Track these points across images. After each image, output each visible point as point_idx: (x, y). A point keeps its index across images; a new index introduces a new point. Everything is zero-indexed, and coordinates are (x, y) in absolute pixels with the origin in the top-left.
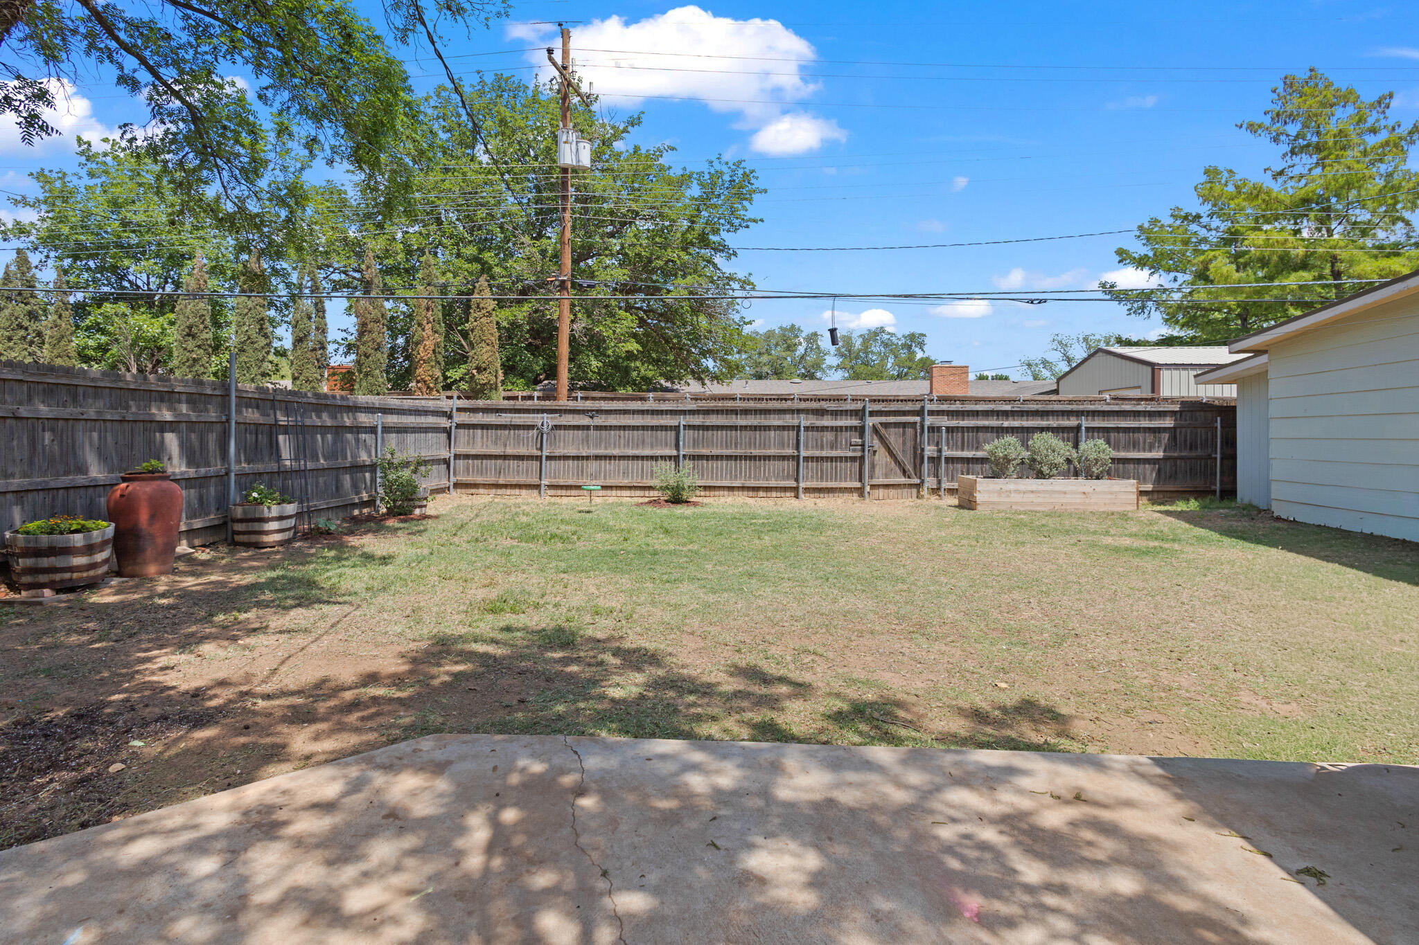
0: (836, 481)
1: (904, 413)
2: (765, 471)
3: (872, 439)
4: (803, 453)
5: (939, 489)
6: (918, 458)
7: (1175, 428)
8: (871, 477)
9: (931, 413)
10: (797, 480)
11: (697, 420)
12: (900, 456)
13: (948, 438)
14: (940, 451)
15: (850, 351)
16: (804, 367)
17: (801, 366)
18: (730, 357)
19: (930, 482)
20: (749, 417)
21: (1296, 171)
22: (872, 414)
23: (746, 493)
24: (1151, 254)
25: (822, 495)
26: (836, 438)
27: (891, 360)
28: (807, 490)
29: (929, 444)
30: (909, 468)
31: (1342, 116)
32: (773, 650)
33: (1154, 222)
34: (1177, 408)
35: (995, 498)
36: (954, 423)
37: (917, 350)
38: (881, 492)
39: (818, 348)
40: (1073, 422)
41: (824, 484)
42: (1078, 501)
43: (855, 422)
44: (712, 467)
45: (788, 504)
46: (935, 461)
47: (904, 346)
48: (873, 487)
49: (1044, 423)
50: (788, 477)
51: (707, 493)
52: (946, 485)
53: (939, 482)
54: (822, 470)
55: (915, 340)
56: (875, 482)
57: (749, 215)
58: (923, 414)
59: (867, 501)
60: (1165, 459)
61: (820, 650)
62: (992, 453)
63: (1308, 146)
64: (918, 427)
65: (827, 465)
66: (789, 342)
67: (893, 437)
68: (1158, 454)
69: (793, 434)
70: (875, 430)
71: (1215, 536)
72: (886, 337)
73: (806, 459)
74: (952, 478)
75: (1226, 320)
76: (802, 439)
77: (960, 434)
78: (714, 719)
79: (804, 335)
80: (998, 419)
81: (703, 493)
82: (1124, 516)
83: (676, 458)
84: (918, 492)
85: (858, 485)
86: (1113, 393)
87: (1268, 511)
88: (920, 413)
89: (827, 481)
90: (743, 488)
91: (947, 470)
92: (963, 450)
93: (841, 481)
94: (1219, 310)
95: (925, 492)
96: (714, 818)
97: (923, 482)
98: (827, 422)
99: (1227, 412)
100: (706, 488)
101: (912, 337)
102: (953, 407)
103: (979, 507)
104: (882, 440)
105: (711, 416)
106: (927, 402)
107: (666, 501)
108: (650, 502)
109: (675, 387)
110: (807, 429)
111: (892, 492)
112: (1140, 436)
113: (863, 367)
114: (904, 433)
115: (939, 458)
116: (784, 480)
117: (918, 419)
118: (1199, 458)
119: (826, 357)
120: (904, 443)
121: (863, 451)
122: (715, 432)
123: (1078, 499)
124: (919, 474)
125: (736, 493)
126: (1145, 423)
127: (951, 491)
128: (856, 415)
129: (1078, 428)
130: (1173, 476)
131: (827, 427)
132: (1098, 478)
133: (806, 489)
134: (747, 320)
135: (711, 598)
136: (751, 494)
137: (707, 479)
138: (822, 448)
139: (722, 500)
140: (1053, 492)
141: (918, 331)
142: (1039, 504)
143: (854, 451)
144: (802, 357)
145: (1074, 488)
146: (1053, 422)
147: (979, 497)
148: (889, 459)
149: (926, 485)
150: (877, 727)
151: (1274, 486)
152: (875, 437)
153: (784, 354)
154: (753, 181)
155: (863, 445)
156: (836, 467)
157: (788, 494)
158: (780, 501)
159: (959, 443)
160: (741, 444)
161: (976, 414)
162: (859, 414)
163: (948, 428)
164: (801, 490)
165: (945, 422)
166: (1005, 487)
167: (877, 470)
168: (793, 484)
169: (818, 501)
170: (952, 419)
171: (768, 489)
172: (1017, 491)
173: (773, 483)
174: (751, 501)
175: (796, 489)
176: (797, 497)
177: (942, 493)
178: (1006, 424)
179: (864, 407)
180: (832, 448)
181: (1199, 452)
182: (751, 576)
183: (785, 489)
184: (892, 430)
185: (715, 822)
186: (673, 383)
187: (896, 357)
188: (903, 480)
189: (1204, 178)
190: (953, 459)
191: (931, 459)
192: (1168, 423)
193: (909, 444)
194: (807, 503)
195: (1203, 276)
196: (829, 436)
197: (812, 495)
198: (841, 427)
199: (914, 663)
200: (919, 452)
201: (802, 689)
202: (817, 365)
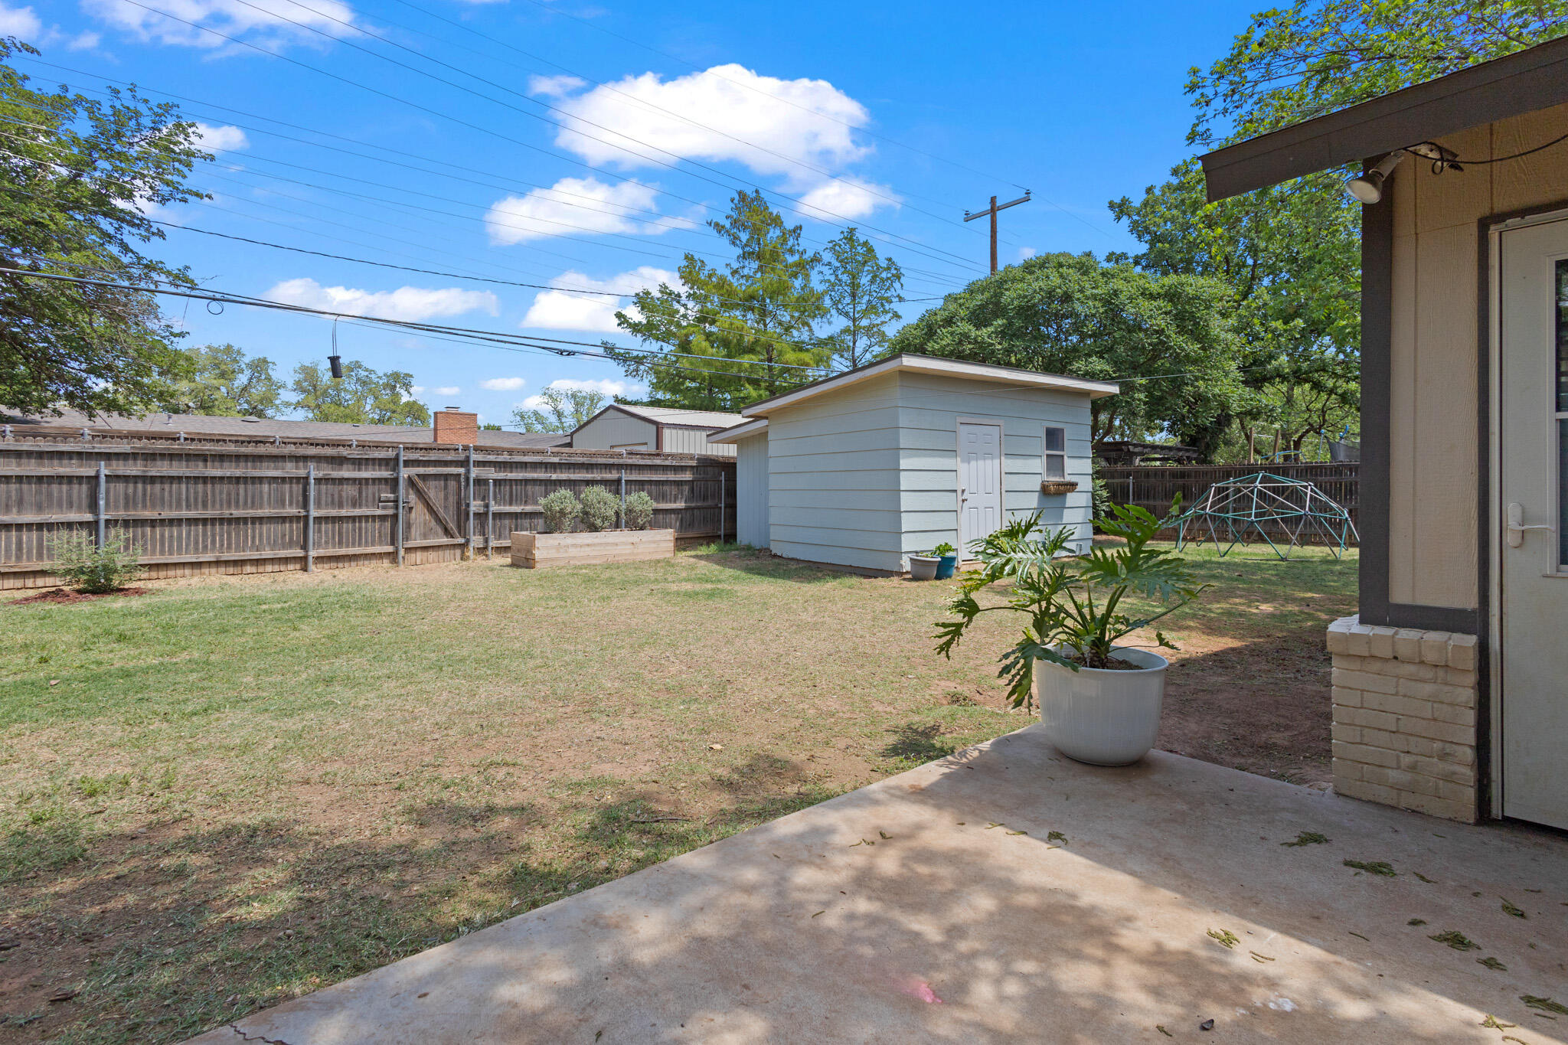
0: (360, 545)
1: (446, 463)
2: (253, 538)
3: (407, 494)
4: (314, 513)
5: (485, 548)
6: (462, 515)
7: (692, 481)
8: (407, 538)
9: (478, 464)
10: (305, 547)
11: (134, 469)
12: (441, 512)
13: (495, 492)
14: (487, 506)
15: (315, 387)
16: (247, 402)
17: (242, 401)
18: (146, 380)
19: (476, 541)
20: (226, 464)
21: (746, 271)
22: (407, 463)
23: (222, 570)
24: (644, 321)
25: (340, 565)
26: (360, 493)
27: (370, 401)
28: (319, 559)
29: (474, 499)
30: (452, 526)
31: (774, 233)
32: (446, 775)
33: (647, 293)
34: (694, 463)
35: (553, 554)
36: (501, 475)
37: (403, 392)
38: (419, 556)
39: (268, 378)
40: (613, 475)
41: (343, 551)
42: (628, 552)
43: (385, 474)
44: (162, 536)
45: (293, 579)
46: (481, 517)
47: (386, 386)
48: (408, 550)
49: (589, 476)
50: (291, 544)
51: (154, 574)
52: (493, 543)
53: (486, 541)
54: (340, 534)
55: (399, 380)
56: (411, 544)
57: (186, 184)
58: (468, 465)
59: (402, 567)
60: (686, 509)
61: (509, 759)
62: (548, 508)
63: (753, 253)
64: (462, 480)
65: (347, 527)
66: (223, 367)
67: (433, 491)
68: (680, 505)
69: (297, 489)
70: (411, 482)
71: (743, 574)
72: (363, 373)
73: (318, 520)
74: (500, 536)
75: (698, 389)
76: (312, 494)
77: (508, 488)
78: (449, 893)
79: (247, 360)
80: (546, 472)
81: (145, 575)
82: (668, 562)
83: (92, 526)
84: (463, 553)
85: (390, 549)
86: (629, 448)
87: (768, 550)
88: (465, 463)
89: (348, 546)
90: (218, 563)
91: (494, 526)
92: (511, 504)
93: (367, 545)
94: (693, 380)
95: (470, 553)
96: (599, 1034)
97: (468, 542)
98: (346, 473)
99: (729, 467)
100: (151, 567)
101: (396, 376)
102: (501, 459)
103: (538, 565)
104: (420, 494)
105: (159, 463)
106: (472, 451)
107: (80, 592)
108: (44, 596)
109: (31, 417)
110: (318, 481)
111: (432, 555)
112: (667, 488)
113: (333, 407)
114: (446, 487)
115: (486, 514)
116: (284, 548)
117: (462, 470)
118: (710, 508)
119: (280, 391)
120: (446, 498)
121: (397, 508)
122: (167, 487)
123: (628, 549)
124: (462, 530)
125: (206, 571)
126: (671, 477)
127: (500, 550)
128: (387, 465)
129: (619, 481)
130: (691, 525)
131: (347, 479)
132: (642, 529)
133: (317, 558)
134: (176, 330)
135: (293, 724)
136: (231, 570)
137: (153, 553)
138: (341, 506)
139: (182, 582)
140: (607, 544)
141: (403, 370)
142: (595, 557)
143: (384, 508)
144: (244, 389)
145: (623, 539)
146: (596, 475)
147: (538, 554)
148: (428, 517)
149: (472, 545)
150: (644, 832)
151: (772, 529)
152: (411, 491)
153: (216, 383)
154: (193, 138)
155: (396, 501)
156: (360, 529)
157: (291, 567)
158: (280, 577)
159: (507, 497)
160: (214, 502)
161: (524, 466)
162: (392, 463)
163: (495, 481)
164: (311, 560)
165: (492, 474)
166: (563, 543)
167: (413, 530)
168: (300, 553)
169: (336, 572)
170: (500, 471)
171: (258, 562)
172: (573, 545)
173: (267, 554)
174: (232, 580)
175: (305, 559)
176: (305, 569)
177: (489, 552)
178: (554, 477)
179: (398, 455)
180: (354, 506)
181: (709, 503)
182: (329, 681)
183: (286, 560)
184: (432, 483)
185: (604, 1038)
186: (24, 411)
187: (376, 398)
188: (445, 540)
189: (684, 263)
190: (500, 514)
191: (477, 515)
192: (688, 476)
193: (452, 499)
194: (320, 577)
195: (685, 346)
196: (350, 491)
197: (326, 566)
198: (367, 480)
199: (620, 746)
200: (464, 507)
201: (527, 815)
202: (268, 400)
